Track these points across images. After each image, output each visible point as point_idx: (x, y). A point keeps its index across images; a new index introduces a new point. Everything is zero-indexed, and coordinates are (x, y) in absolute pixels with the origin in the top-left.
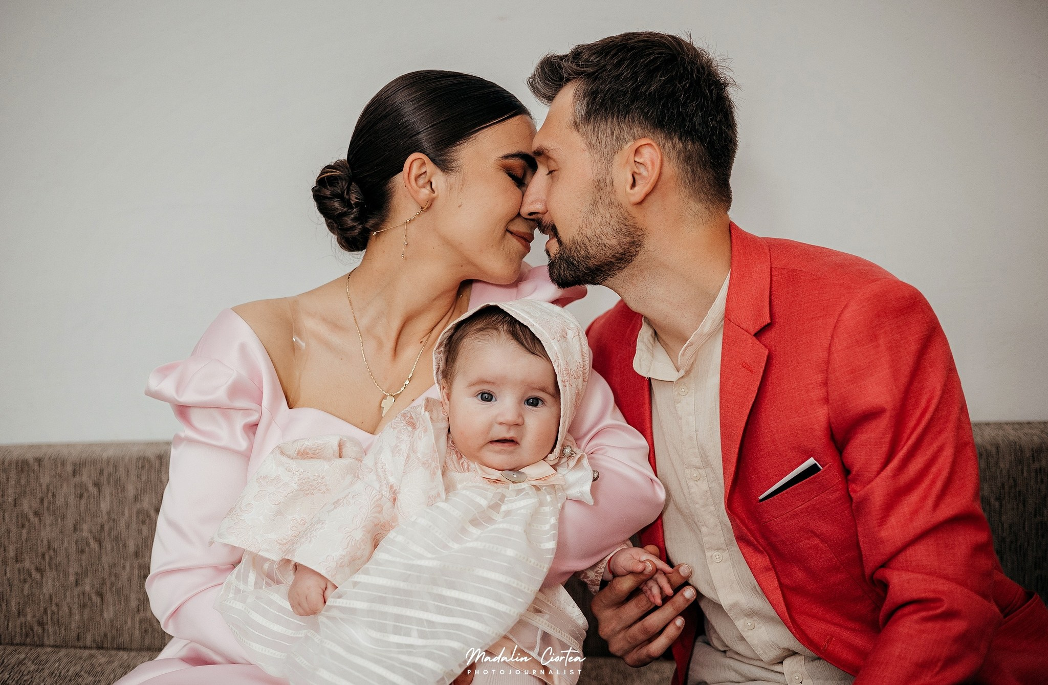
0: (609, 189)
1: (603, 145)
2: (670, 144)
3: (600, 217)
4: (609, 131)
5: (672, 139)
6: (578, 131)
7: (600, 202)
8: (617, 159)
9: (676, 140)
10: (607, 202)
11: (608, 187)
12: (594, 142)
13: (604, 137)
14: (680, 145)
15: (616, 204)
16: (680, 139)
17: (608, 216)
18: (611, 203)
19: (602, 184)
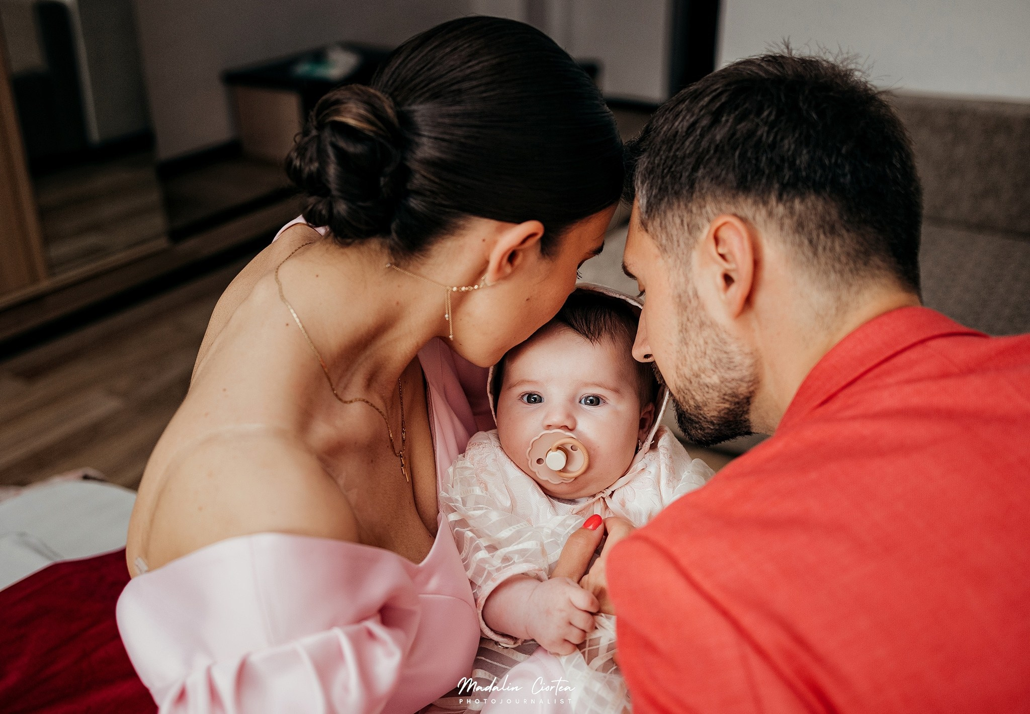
0: (694, 303)
1: (676, 243)
2: (764, 212)
3: (694, 347)
4: (678, 221)
5: (765, 203)
6: (647, 231)
7: (689, 324)
8: (695, 256)
9: (773, 200)
10: (697, 322)
11: (693, 301)
12: (664, 241)
13: (674, 232)
14: (780, 210)
15: (708, 323)
16: (780, 198)
17: (701, 342)
18: (702, 324)
19: (684, 299)
